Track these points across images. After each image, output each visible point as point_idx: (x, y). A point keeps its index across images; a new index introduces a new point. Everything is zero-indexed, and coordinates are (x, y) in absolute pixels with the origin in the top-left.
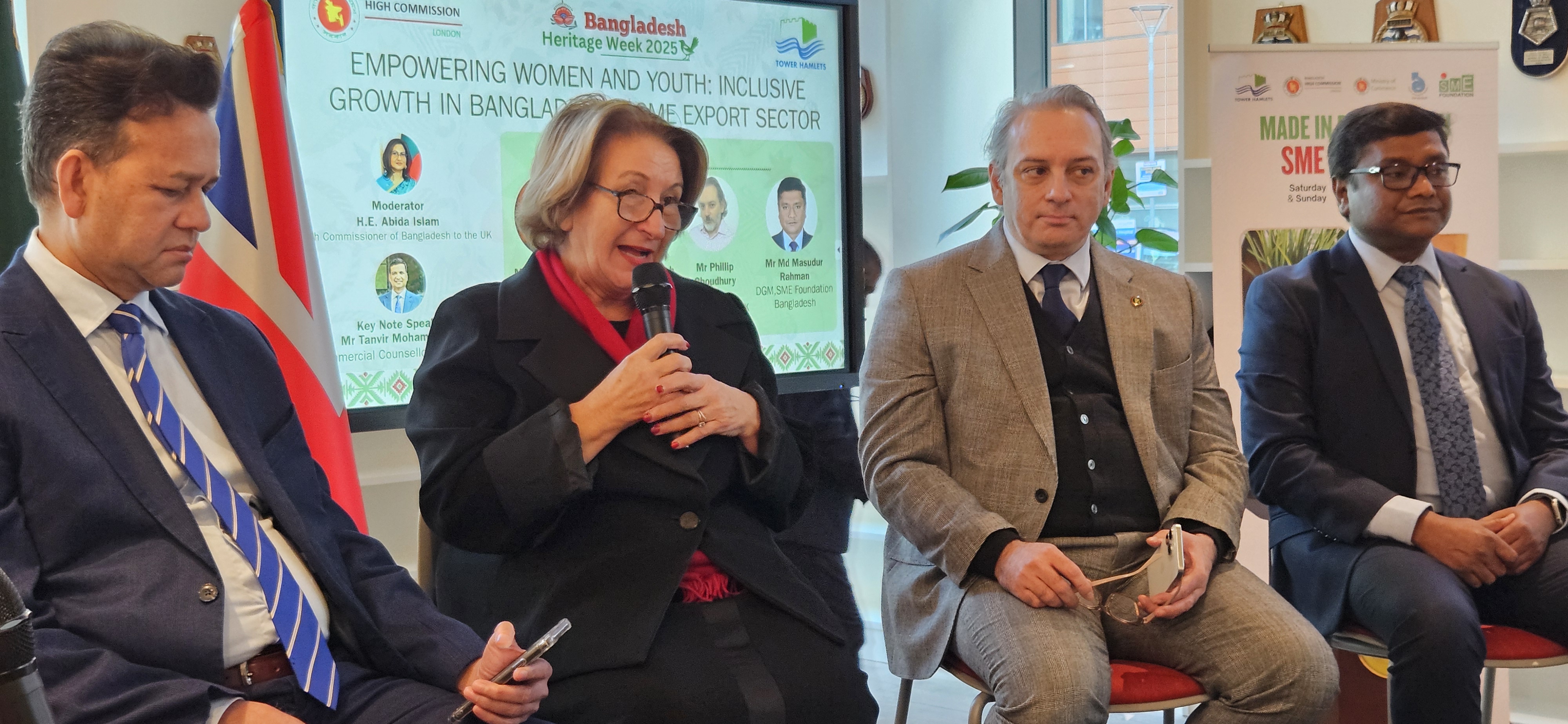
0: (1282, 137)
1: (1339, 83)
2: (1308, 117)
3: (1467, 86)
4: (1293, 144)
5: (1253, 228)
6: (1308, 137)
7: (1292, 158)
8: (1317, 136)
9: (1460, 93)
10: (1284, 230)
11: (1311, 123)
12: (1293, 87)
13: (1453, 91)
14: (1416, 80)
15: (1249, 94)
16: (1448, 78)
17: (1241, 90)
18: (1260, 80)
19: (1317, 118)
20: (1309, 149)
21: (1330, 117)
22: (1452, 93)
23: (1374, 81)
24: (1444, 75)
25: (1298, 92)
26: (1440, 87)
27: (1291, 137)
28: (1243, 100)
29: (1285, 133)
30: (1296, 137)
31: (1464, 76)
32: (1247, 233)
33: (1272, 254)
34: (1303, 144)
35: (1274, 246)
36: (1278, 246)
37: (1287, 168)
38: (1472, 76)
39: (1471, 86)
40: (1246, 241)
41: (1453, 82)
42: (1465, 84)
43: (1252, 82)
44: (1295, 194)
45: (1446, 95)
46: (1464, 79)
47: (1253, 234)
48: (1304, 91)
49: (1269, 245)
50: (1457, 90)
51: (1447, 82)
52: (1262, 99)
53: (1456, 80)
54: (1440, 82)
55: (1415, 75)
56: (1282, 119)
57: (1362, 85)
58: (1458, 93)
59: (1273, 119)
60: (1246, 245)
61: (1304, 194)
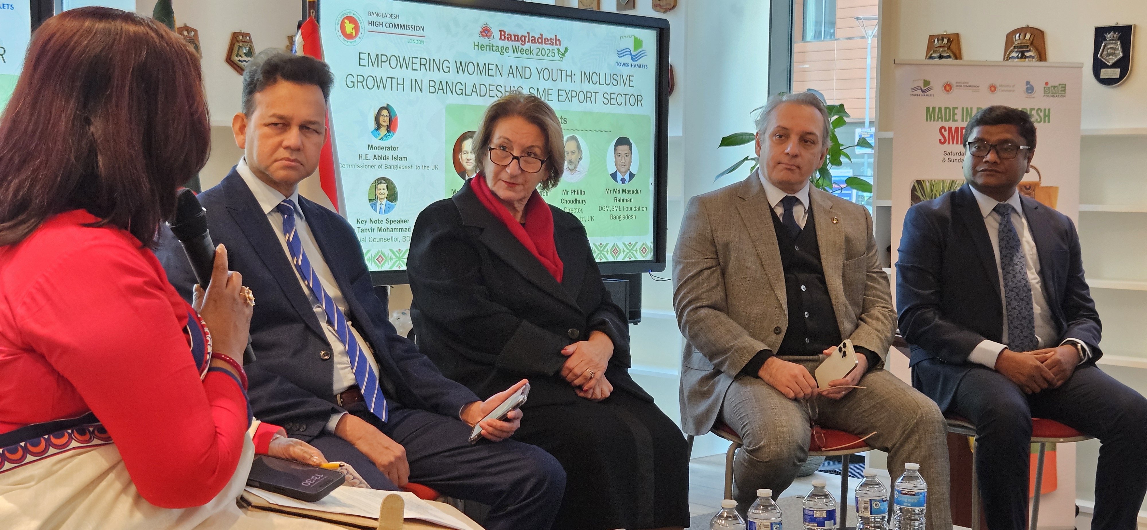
0: (940, 120)
1: (978, 86)
2: (957, 108)
3: (1062, 91)
4: (947, 125)
5: (919, 178)
6: (956, 121)
7: (946, 134)
8: (963, 121)
9: (1058, 94)
10: (939, 181)
11: (958, 112)
12: (948, 88)
13: (1053, 93)
14: (1028, 86)
15: (919, 92)
16: (1049, 86)
17: (914, 89)
18: (927, 83)
19: (963, 109)
20: (957, 129)
21: (971, 109)
22: (1052, 95)
23: (1001, 86)
24: (1047, 84)
25: (952, 91)
26: (1044, 91)
27: (946, 120)
28: (915, 95)
29: (941, 118)
30: (949, 120)
31: (1060, 85)
32: (915, 181)
33: (931, 196)
34: (953, 125)
35: (932, 190)
36: (934, 191)
37: (943, 141)
38: (1065, 85)
39: (1064, 91)
40: (914, 186)
41: (1052, 88)
42: (1060, 89)
43: (921, 84)
44: (947, 157)
45: (1048, 96)
46: (1060, 86)
47: (919, 182)
48: (955, 91)
49: (929, 190)
50: (1055, 93)
51: (1049, 88)
52: (927, 95)
53: (1054, 87)
54: (1045, 88)
55: (1028, 83)
56: (940, 109)
57: (993, 88)
58: (1056, 95)
59: (934, 108)
60: (914, 190)
61: (952, 157)
